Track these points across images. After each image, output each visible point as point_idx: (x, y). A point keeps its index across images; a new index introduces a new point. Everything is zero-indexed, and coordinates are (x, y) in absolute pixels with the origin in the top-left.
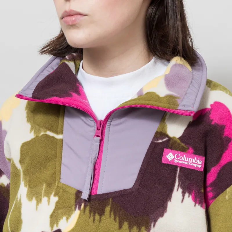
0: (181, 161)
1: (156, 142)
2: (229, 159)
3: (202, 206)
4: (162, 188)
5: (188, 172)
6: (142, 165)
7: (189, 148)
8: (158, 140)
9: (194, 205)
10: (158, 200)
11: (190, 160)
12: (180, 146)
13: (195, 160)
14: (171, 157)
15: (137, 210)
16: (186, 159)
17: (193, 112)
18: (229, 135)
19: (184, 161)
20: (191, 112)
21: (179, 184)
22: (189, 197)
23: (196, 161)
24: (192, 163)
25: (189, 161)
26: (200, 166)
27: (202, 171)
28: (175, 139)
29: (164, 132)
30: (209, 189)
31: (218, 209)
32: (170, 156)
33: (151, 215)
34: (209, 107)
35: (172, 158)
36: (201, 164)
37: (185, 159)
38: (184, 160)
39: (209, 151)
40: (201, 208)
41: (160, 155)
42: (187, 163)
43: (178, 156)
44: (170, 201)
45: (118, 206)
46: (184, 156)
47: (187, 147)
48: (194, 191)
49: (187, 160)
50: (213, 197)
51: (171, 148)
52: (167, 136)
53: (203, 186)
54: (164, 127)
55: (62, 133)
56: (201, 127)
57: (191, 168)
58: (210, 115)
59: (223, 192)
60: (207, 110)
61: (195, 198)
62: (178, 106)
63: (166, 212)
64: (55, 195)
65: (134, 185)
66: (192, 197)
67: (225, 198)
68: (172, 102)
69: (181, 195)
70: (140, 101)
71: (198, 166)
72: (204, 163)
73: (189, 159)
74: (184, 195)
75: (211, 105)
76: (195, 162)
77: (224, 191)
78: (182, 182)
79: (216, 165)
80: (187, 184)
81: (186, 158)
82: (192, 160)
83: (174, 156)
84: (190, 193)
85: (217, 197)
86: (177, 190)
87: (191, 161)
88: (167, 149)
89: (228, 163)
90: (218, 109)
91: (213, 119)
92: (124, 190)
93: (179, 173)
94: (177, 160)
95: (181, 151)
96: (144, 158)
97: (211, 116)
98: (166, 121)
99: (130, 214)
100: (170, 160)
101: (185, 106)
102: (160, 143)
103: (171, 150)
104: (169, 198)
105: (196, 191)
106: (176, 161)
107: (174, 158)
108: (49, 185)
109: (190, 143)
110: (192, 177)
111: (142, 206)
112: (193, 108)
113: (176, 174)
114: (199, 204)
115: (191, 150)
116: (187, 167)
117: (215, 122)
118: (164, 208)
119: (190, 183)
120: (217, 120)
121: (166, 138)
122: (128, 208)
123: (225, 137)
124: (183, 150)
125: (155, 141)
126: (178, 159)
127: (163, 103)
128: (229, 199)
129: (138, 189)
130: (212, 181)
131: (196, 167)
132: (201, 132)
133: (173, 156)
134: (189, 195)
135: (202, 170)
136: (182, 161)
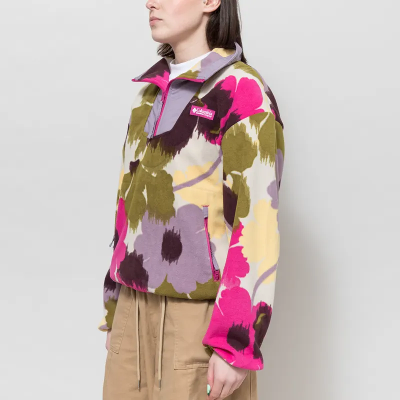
0: (199, 113)
3: (210, 142)
7: (205, 105)
8: (192, 101)
18: (232, 97)
21: (197, 127)
22: (202, 135)
23: (208, 113)
26: (211, 117)
32: (194, 110)
36: (212, 115)
37: (202, 112)
43: (198, 110)
46: (202, 109)
48: (206, 132)
52: (198, 98)
55: (154, 103)
61: (206, 136)
64: (139, 139)
71: (209, 116)
72: (214, 115)
73: (204, 112)
74: (199, 135)
82: (206, 112)
84: (203, 133)
86: (196, 131)
88: (194, 106)
93: (198, 121)
95: (200, 107)
100: (194, 112)
103: (196, 107)
104: (191, 136)
106: (197, 113)
107: (196, 111)
108: (138, 134)
109: (206, 102)
135: (212, 119)
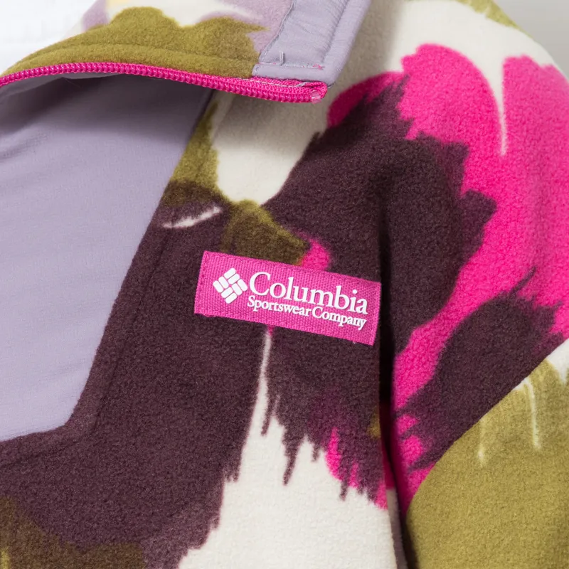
0: (276, 304)
1: (168, 225)
2: (488, 288)
3: (373, 497)
4: (197, 424)
5: (308, 348)
6: (107, 329)
7: (307, 248)
8: (176, 219)
9: (339, 491)
10: (181, 475)
11: (317, 294)
12: (272, 237)
13: (336, 296)
14: (235, 286)
15: (90, 520)
16: (300, 296)
17: (321, 86)
18: (483, 188)
19: (292, 303)
20: (312, 87)
21: (271, 402)
22: (315, 456)
23: (342, 301)
24: (326, 309)
25: (312, 301)
26: (361, 323)
27: (371, 343)
28: (249, 211)
29: (202, 181)
30: (405, 424)
31: (447, 510)
32: (229, 285)
33: (152, 540)
34: (395, 66)
35: (239, 293)
36: (364, 312)
37: (292, 295)
38: (288, 297)
39: (400, 259)
40: (372, 505)
41: (187, 281)
42: (303, 312)
44: (236, 479)
45: (7, 505)
46: (291, 279)
47: (298, 243)
48: (335, 430)
49: (304, 299)
50: (422, 456)
51: (233, 250)
52: (218, 199)
53: (376, 407)
54: (204, 162)
56: (361, 154)
57: (322, 332)
58: (401, 101)
59: (464, 431)
60: (388, 81)
61: (341, 461)
62: (257, 61)
63: (216, 523)
65: (72, 416)
66: (330, 457)
67: (474, 460)
68: (228, 45)
69: (282, 449)
70: (90, 48)
71: (350, 321)
72: (377, 310)
74: (292, 452)
75: (407, 61)
76: (337, 306)
77: (469, 426)
78: (285, 392)
79: (432, 318)
80: (304, 403)
81: (297, 288)
82: (326, 297)
83: (247, 283)
84: (319, 441)
85: (441, 456)
86: (265, 430)
87: (321, 302)
88: (217, 255)
89: (483, 307)
90: (434, 75)
91: (414, 119)
92: (34, 435)
93: (271, 356)
94: (258, 298)
95: (274, 260)
96: (115, 295)
97: (406, 107)
98: (212, 135)
99: (58, 538)
100: (228, 301)
101: (284, 59)
102: (189, 228)
103: (232, 257)
104: (231, 465)
105: (348, 432)
106: (255, 304)
107: (248, 292)
109: (313, 223)
110: (325, 371)
111: (110, 502)
112: (321, 68)
113: (257, 360)
114: (361, 486)
115: (320, 254)
116: (302, 329)
117: (422, 132)
118: (205, 507)
119: (317, 399)
120: (430, 120)
121: (211, 208)
122: (49, 511)
123: (467, 193)
124: (284, 256)
125: (167, 221)
126: (265, 293)
127: (190, 51)
128: (491, 462)
129: (94, 427)
130: (415, 389)
131: (341, 325)
132: (359, 175)
133: (241, 282)
134: (316, 449)
135: (371, 341)
136: (282, 301)
